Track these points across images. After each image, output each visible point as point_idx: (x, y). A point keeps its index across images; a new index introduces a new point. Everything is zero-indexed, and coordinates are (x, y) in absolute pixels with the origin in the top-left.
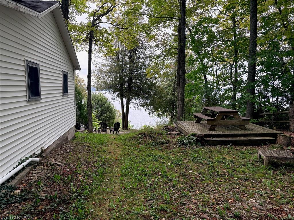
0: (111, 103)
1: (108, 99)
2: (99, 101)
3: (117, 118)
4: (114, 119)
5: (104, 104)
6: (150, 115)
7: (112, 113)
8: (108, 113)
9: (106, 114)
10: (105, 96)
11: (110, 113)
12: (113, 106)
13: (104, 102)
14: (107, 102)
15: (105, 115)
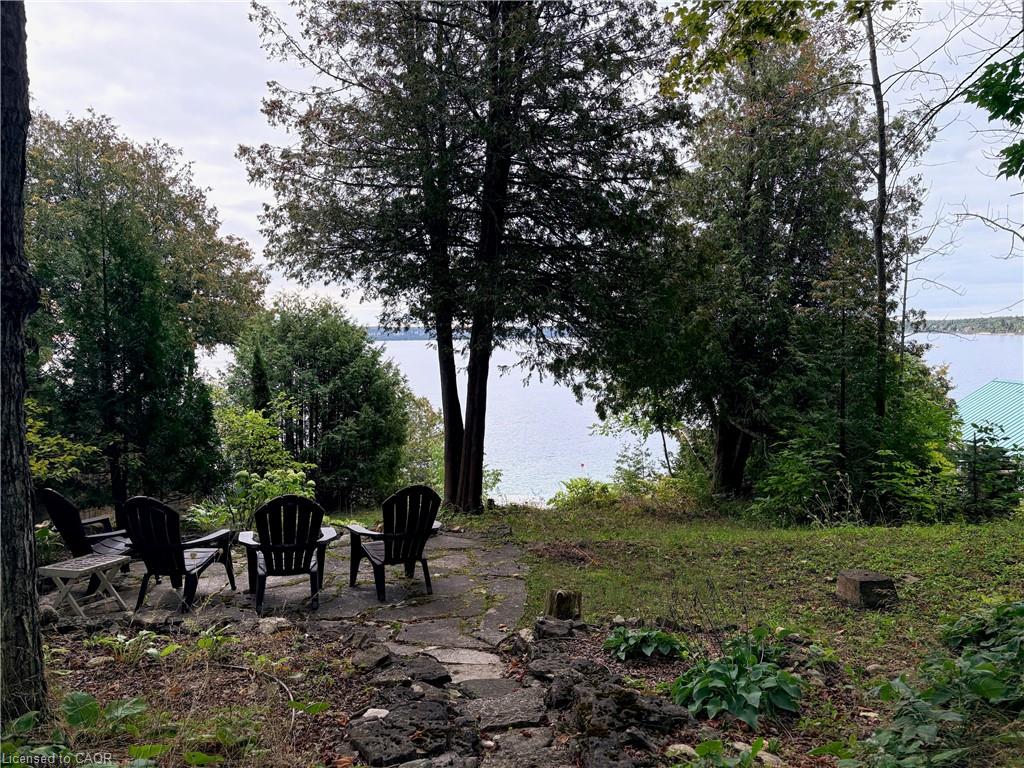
0: (383, 359)
1: (367, 337)
2: (313, 346)
3: (417, 436)
4: (401, 441)
5: (345, 363)
6: (603, 416)
7: (389, 413)
8: (367, 412)
9: (357, 416)
10: (351, 321)
11: (378, 410)
12: (396, 374)
13: (342, 352)
14: (360, 350)
15: (351, 421)
